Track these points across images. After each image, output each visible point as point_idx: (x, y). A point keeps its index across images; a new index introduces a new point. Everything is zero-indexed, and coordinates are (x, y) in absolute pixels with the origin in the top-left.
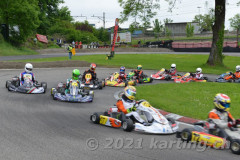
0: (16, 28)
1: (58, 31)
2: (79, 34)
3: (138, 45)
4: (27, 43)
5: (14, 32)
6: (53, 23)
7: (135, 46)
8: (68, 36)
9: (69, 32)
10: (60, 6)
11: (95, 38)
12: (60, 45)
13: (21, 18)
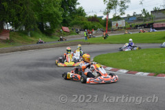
0: (48, 24)
1: (76, 24)
2: (90, 24)
3: (130, 28)
4: (56, 33)
5: (47, 27)
6: (73, 18)
7: (128, 29)
8: (83, 26)
9: (83, 24)
10: (77, 7)
11: (101, 26)
12: (78, 33)
13: (50, 17)
